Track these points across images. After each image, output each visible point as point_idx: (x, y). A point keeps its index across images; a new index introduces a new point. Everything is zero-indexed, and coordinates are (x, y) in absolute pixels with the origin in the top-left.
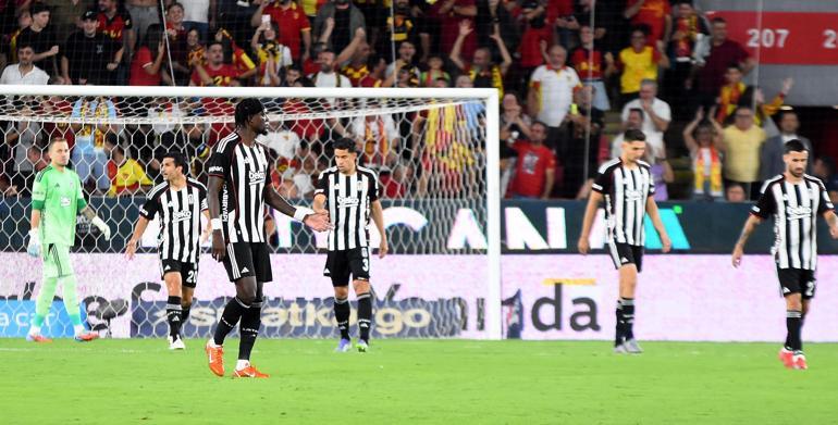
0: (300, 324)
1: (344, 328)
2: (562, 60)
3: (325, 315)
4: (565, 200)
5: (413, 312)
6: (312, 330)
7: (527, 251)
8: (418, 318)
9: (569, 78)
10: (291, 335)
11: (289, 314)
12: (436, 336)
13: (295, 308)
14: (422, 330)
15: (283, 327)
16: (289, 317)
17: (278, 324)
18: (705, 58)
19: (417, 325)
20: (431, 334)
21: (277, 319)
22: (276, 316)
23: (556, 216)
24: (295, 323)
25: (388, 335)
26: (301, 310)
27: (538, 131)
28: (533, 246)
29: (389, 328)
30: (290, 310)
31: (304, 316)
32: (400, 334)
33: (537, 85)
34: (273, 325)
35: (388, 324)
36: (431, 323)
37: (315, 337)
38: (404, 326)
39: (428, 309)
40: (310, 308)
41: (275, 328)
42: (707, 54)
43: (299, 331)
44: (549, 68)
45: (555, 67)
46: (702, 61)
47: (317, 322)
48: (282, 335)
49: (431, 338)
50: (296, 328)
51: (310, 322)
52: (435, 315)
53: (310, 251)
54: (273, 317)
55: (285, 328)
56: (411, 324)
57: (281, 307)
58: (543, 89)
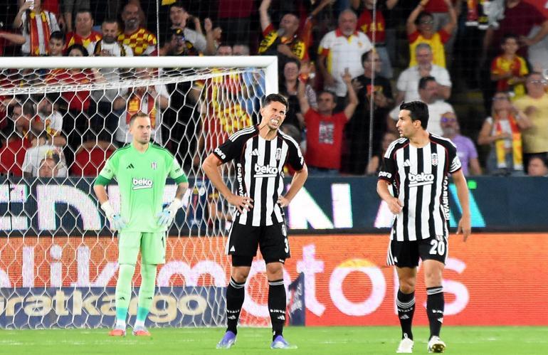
0: (66, 313)
1: (234, 317)
2: (353, 25)
3: (94, 303)
4: (350, 176)
5: (188, 298)
6: (79, 320)
7: (310, 231)
8: (193, 304)
9: (360, 44)
10: (56, 325)
11: (55, 301)
12: (213, 323)
13: (60, 297)
14: (198, 318)
15: (47, 316)
16: (54, 305)
17: (43, 313)
18: (499, 21)
19: (193, 313)
20: (208, 322)
21: (41, 308)
22: (40, 305)
23: (341, 194)
24: (61, 311)
25: (161, 324)
26: (67, 298)
27: (327, 100)
28: (316, 226)
29: (161, 316)
30: (55, 298)
31: (70, 304)
32: (174, 323)
33: (326, 52)
34: (37, 314)
35: (162, 312)
36: (208, 310)
37: (83, 326)
38: (179, 314)
39: (204, 295)
40: (77, 295)
41: (39, 318)
42: (502, 17)
43: (64, 320)
44: (339, 34)
45: (346, 33)
46: (496, 24)
47: (84, 310)
48: (47, 325)
49: (208, 326)
50: (62, 317)
51: (77, 311)
52: (212, 301)
53: (76, 234)
54: (37, 305)
55: (50, 317)
56: (185, 311)
57: (45, 294)
58: (332, 56)
